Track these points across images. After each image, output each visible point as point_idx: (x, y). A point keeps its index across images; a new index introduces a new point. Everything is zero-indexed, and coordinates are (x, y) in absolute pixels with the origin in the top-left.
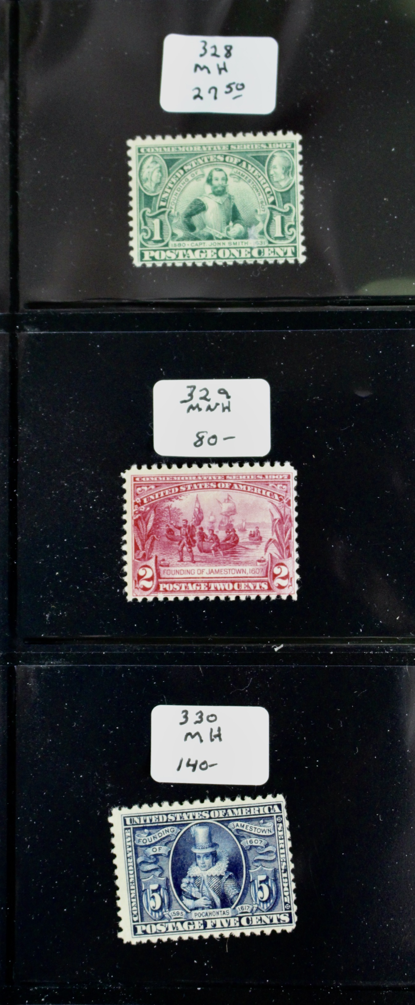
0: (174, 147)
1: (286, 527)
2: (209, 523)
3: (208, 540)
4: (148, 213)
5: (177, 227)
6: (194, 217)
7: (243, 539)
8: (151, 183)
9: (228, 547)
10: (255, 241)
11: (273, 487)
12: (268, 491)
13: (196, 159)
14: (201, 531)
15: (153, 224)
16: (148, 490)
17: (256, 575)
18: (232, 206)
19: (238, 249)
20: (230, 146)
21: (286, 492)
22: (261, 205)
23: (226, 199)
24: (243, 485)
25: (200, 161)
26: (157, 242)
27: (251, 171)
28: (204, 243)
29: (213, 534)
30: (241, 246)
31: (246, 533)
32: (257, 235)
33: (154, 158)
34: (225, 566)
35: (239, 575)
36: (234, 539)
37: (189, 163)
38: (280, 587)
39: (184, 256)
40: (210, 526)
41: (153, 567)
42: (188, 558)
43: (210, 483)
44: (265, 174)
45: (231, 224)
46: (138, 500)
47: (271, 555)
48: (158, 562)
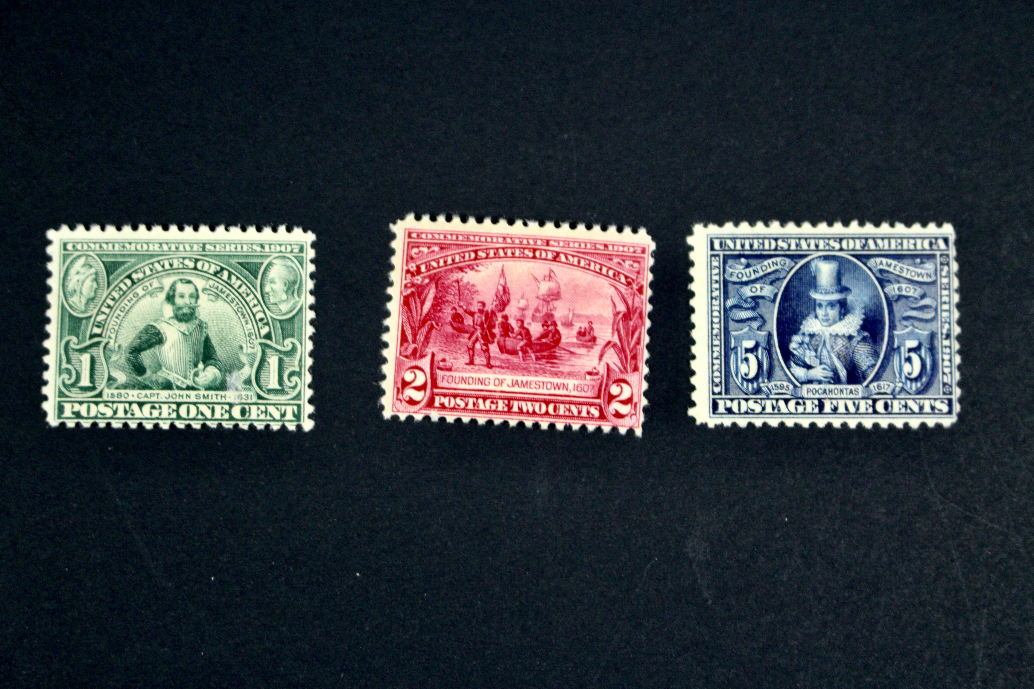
0: (118, 243)
1: (635, 325)
2: (517, 310)
3: (514, 335)
4: (74, 343)
5: (116, 368)
6: (144, 352)
7: (567, 338)
8: (80, 297)
10: (237, 393)
11: (619, 263)
13: (152, 264)
14: (504, 321)
15: (81, 361)
16: (428, 253)
18: (203, 339)
19: (211, 406)
20: (204, 244)
21: (638, 273)
22: (248, 338)
23: (194, 326)
24: (573, 256)
25: (158, 267)
26: (84, 389)
27: (236, 286)
28: (158, 394)
29: (522, 327)
30: (215, 400)
31: (572, 329)
32: (240, 385)
33: (87, 259)
34: (536, 376)
35: (557, 392)
36: (554, 336)
37: (140, 268)
39: (126, 412)
40: (518, 315)
42: (482, 361)
43: (524, 249)
44: (256, 290)
45: (201, 366)
46: (412, 267)
48: (436, 363)
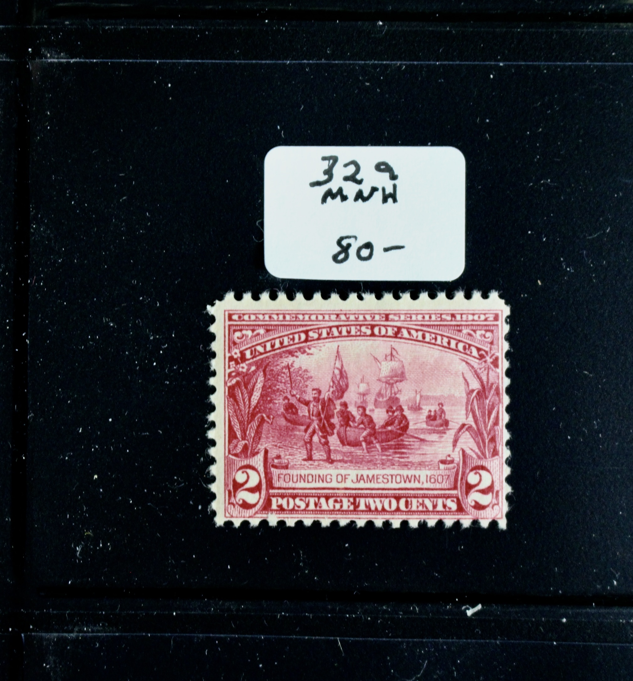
9: (390, 436)
12: (460, 341)
17: (438, 486)
38: (478, 507)
41: (261, 469)
47: (463, 451)
